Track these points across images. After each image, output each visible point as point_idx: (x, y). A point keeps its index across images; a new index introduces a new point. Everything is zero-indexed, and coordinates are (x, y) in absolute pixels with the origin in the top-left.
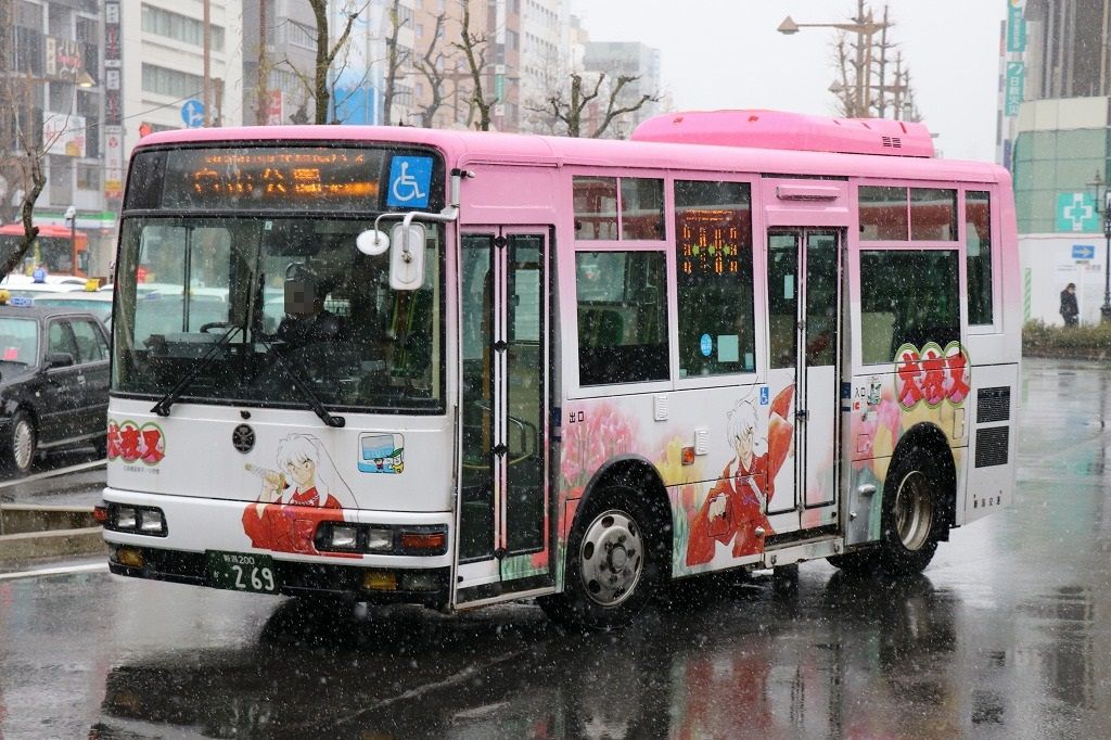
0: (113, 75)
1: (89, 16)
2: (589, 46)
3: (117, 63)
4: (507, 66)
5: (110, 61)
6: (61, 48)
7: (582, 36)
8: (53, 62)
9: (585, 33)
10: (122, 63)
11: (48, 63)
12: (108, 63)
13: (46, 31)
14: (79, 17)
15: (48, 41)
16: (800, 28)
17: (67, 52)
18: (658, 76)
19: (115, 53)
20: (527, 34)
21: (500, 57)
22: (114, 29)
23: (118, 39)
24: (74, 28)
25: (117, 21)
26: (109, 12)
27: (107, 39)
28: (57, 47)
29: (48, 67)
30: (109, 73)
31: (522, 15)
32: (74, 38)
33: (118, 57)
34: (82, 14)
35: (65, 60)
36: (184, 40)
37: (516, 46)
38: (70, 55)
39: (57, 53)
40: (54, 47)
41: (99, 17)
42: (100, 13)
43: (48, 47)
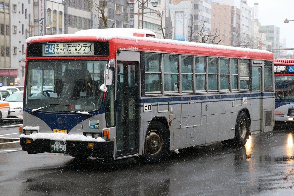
2: (260, 27)
7: (258, 24)
9: (260, 23)
14: (124, 24)
16: (289, 22)
18: (279, 34)
20: (242, 24)
21: (234, 31)
25: (133, 24)
31: (240, 19)
37: (239, 28)
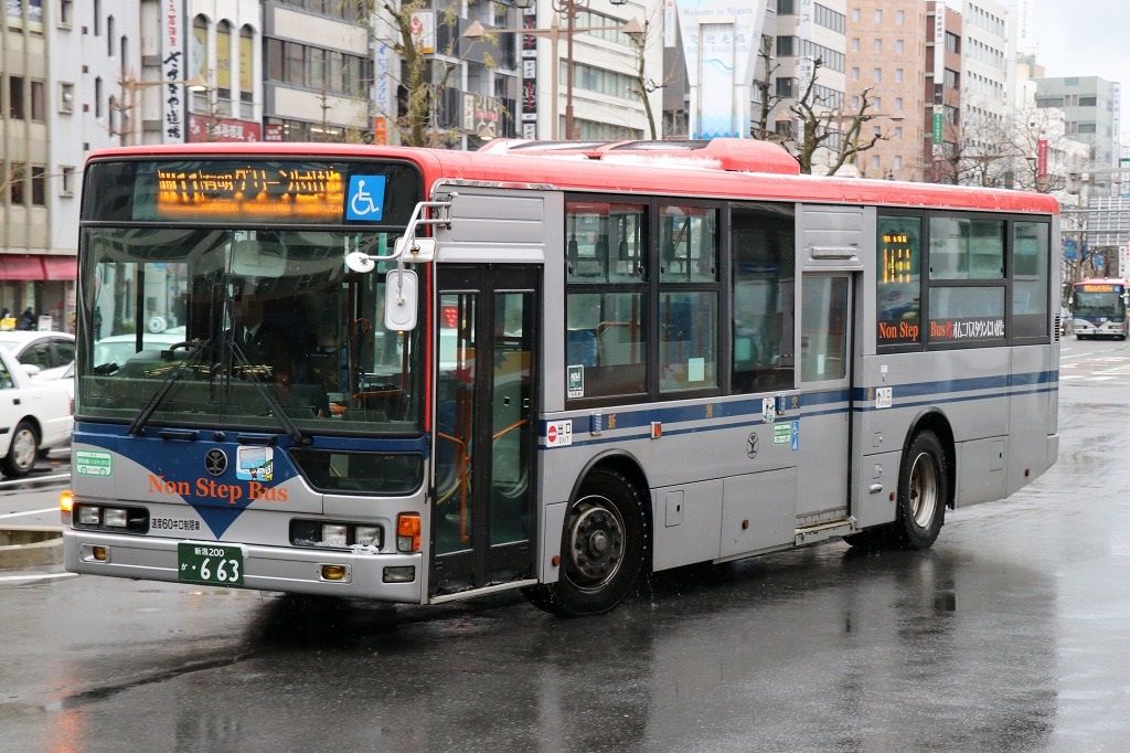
0: (529, 128)
1: (507, 72)
2: (1043, 83)
3: (533, 117)
4: (946, 105)
5: (526, 115)
6: (478, 104)
7: (1035, 73)
8: (471, 117)
10: (538, 117)
11: (466, 118)
12: (525, 117)
13: (465, 89)
14: (497, 74)
15: (466, 97)
17: (485, 107)
18: (1117, 109)
19: (531, 108)
20: (969, 73)
21: (937, 98)
22: (530, 83)
23: (534, 94)
24: (492, 86)
25: (533, 76)
26: (526, 67)
27: (524, 94)
28: (475, 104)
29: (466, 122)
30: (526, 126)
31: (962, 53)
32: (492, 94)
33: (534, 111)
34: (501, 71)
35: (482, 115)
36: (603, 92)
37: (957, 86)
38: (488, 110)
39: (475, 109)
40: (472, 104)
41: (517, 73)
42: (518, 69)
43: (466, 103)
